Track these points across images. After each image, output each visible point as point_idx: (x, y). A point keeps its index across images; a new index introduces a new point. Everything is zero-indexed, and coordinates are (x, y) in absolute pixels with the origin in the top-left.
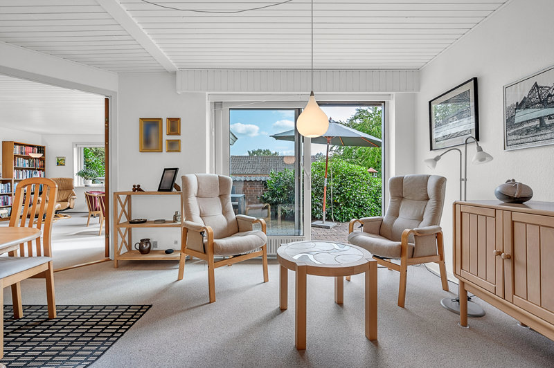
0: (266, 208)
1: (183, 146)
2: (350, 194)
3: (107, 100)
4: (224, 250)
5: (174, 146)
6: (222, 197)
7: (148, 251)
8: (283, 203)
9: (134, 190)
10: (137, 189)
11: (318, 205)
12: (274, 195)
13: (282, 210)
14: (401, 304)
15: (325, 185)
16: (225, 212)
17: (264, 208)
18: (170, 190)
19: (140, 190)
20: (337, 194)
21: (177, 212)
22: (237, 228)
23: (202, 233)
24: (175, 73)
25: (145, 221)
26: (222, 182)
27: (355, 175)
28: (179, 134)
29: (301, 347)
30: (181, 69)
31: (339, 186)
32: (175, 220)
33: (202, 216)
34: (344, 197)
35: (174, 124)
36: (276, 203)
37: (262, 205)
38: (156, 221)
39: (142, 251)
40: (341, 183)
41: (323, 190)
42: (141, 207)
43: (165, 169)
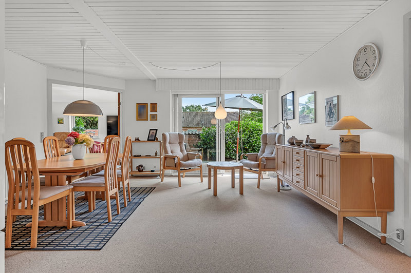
0: (201, 150)
1: (158, 118)
2: (256, 143)
3: (119, 94)
4: (184, 166)
5: (154, 118)
6: (180, 143)
7: (142, 171)
8: (211, 148)
9: (136, 140)
10: (137, 140)
11: (234, 150)
12: (205, 144)
13: (210, 153)
14: (258, 187)
15: (238, 137)
16: (182, 151)
17: (199, 151)
18: (154, 140)
19: (138, 140)
20: (247, 143)
21: (156, 151)
22: (188, 158)
23: (174, 159)
24: (155, 80)
25: (140, 156)
26: (180, 136)
27: (259, 130)
28: (156, 111)
29: (215, 195)
30: (158, 79)
31: (249, 138)
32: (156, 155)
33: (172, 152)
34: (252, 145)
35: (154, 107)
36: (206, 149)
37: (198, 149)
38: (146, 156)
39: (140, 171)
40: (249, 135)
41: (237, 140)
42: (138, 149)
43: (150, 130)
